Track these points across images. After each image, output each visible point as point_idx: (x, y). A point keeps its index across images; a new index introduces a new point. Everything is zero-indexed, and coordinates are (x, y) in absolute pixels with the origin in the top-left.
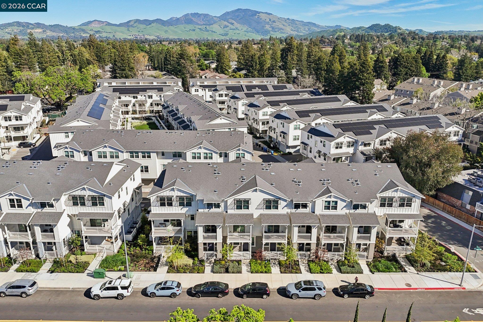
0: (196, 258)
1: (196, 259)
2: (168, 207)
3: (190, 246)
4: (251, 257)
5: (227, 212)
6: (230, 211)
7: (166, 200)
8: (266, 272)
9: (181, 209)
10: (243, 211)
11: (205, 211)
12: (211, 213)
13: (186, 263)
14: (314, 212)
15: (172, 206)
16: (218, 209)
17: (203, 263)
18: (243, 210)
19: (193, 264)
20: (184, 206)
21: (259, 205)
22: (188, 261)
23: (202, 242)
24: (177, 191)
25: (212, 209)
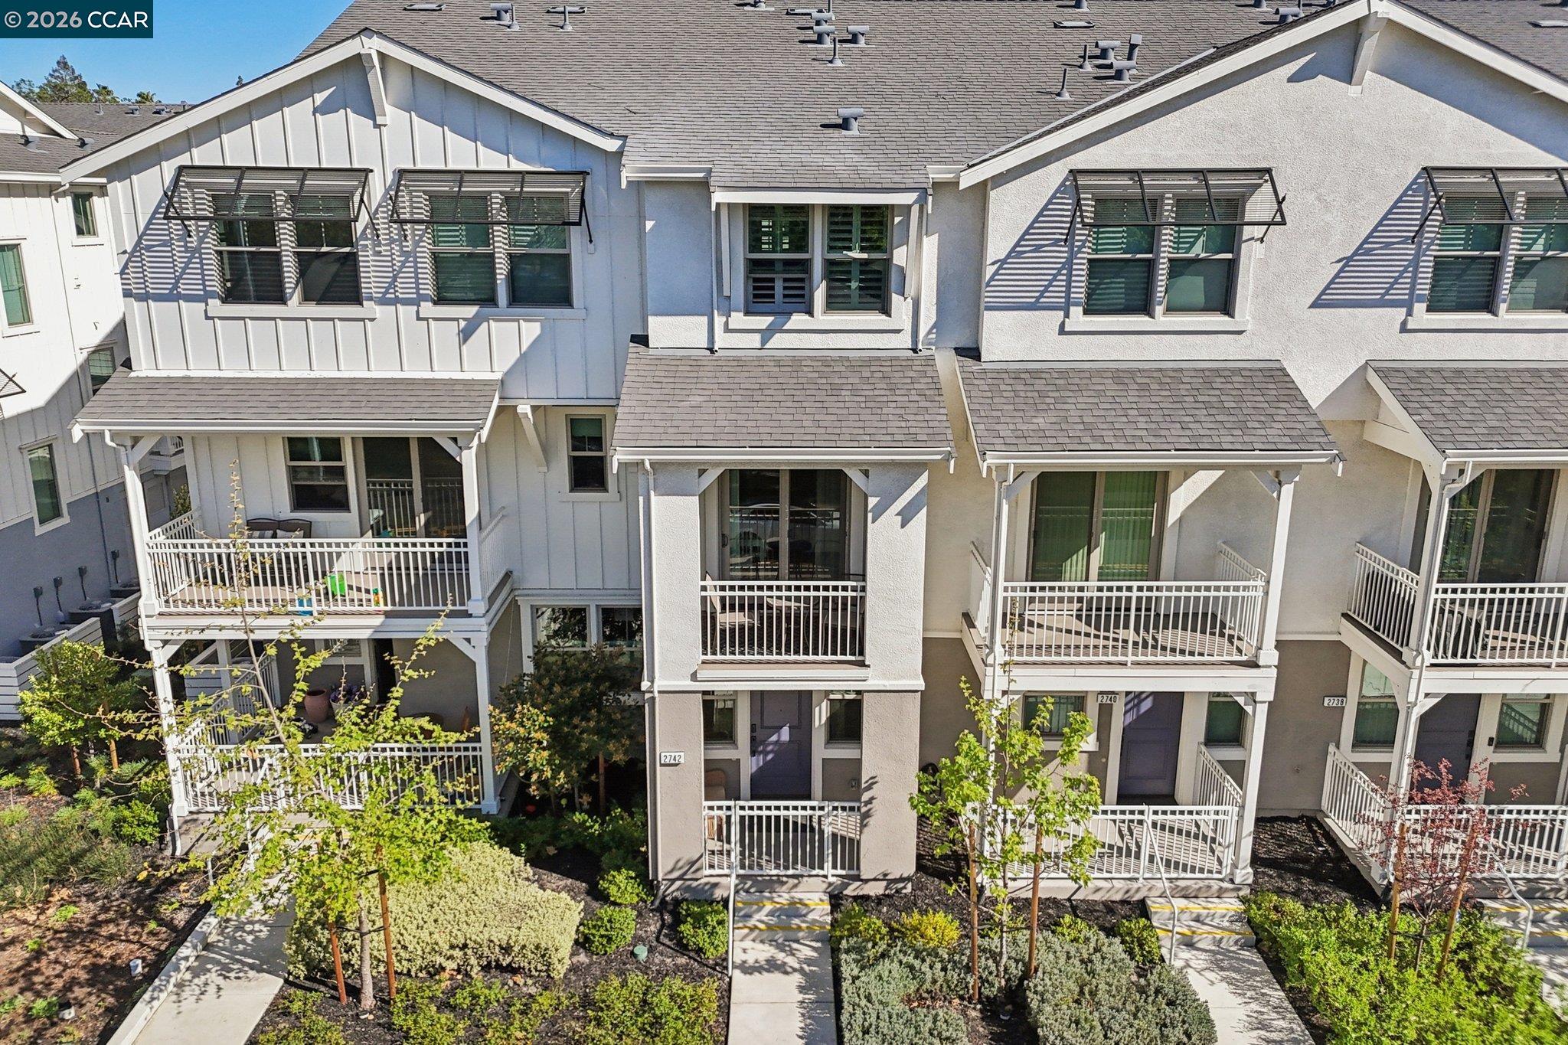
0: (621, 878)
1: (621, 884)
2: (313, 310)
3: (561, 742)
5: (972, 352)
7: (285, 225)
9: (466, 335)
10: (1168, 337)
11: (721, 340)
12: (795, 363)
13: (500, 936)
15: (355, 297)
16: (873, 319)
17: (702, 938)
18: (1162, 319)
19: (583, 943)
20: (490, 300)
21: (1364, 251)
22: (522, 910)
23: (687, 684)
24: (411, 106)
25: (798, 320)
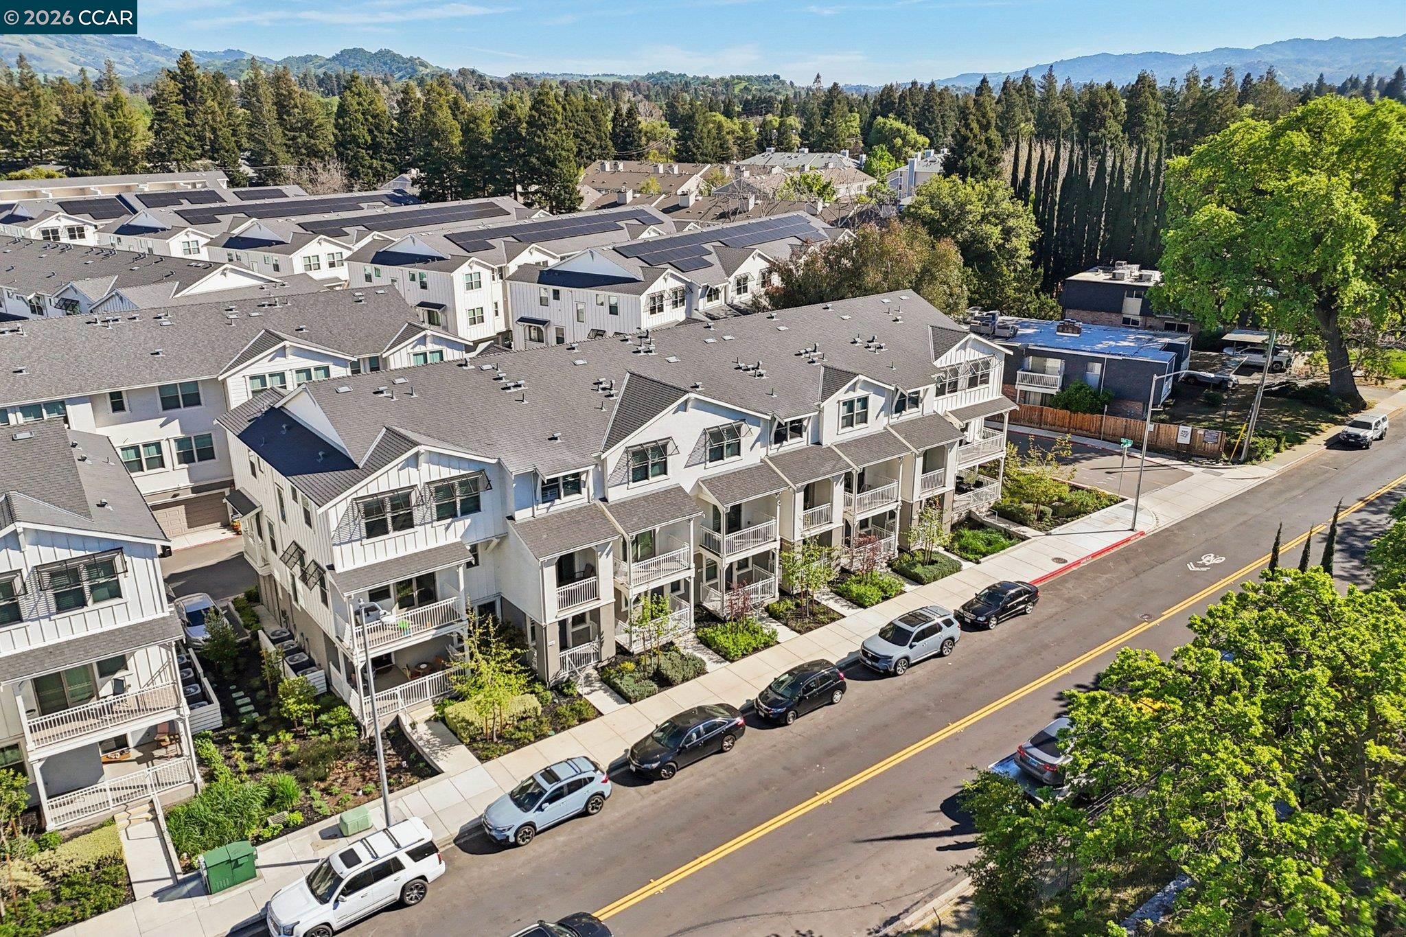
0: (537, 685)
2: (397, 533)
4: (693, 625)
5: (604, 500)
6: (616, 494)
7: (388, 508)
8: (767, 645)
9: (447, 529)
10: (654, 484)
11: (536, 513)
12: (560, 515)
13: (521, 711)
14: (819, 443)
15: (411, 525)
16: (577, 496)
17: (571, 691)
18: (651, 479)
19: (542, 704)
20: (455, 515)
21: (694, 451)
23: (555, 620)
24: (430, 462)
25: (557, 501)
